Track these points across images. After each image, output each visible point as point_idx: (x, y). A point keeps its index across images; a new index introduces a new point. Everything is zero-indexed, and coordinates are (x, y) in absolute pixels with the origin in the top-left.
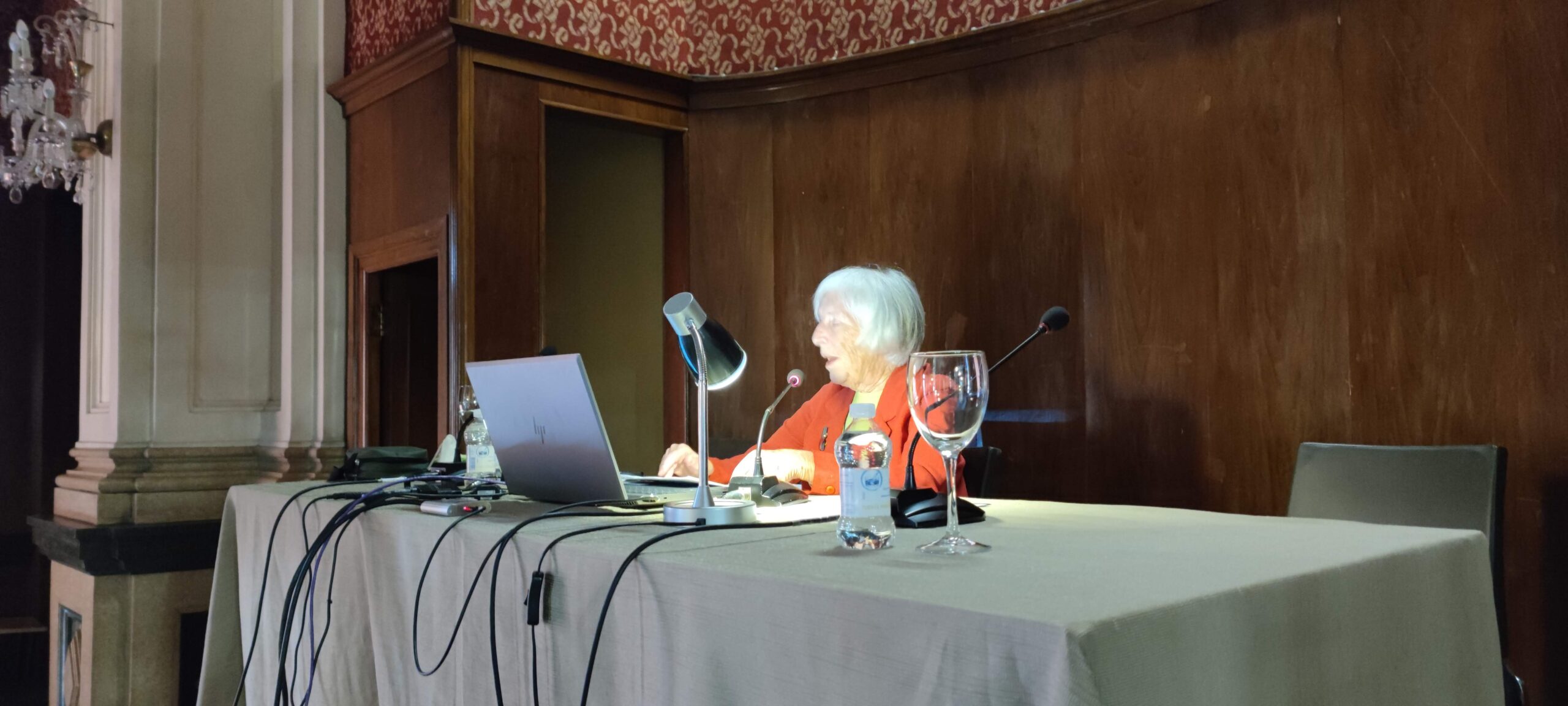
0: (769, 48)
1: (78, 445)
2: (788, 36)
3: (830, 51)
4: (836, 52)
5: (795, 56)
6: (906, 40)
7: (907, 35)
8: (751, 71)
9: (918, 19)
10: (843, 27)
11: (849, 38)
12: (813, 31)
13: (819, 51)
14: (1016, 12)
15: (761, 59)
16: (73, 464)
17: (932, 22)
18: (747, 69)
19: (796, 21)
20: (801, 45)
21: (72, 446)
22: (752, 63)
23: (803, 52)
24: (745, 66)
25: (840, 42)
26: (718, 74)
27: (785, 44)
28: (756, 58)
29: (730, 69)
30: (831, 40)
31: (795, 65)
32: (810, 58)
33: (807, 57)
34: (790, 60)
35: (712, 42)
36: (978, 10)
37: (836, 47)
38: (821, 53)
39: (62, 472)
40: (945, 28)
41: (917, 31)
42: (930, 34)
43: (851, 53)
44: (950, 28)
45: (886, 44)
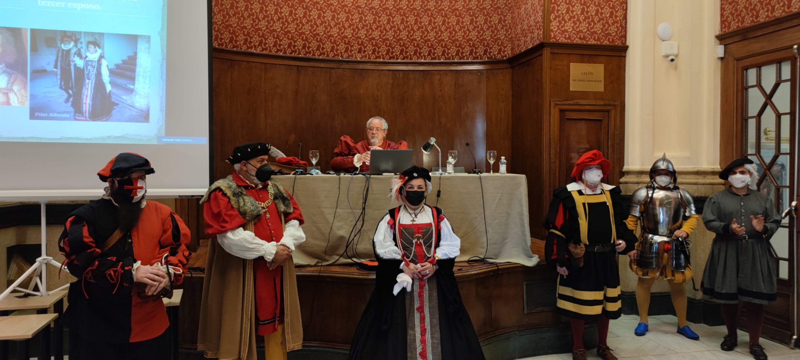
0: (231, 41)
2: (237, 39)
3: (251, 48)
4: (253, 49)
6: (277, 52)
7: (278, 51)
8: (224, 47)
9: (282, 47)
10: (257, 42)
11: (259, 46)
12: (246, 40)
13: (248, 47)
14: (312, 54)
15: (228, 44)
17: (286, 49)
18: (223, 46)
19: (241, 35)
20: (242, 43)
22: (224, 44)
23: (242, 45)
24: (222, 45)
25: (255, 46)
27: (236, 41)
28: (226, 43)
29: (217, 44)
30: (252, 44)
31: (239, 49)
32: (244, 48)
33: (243, 47)
34: (237, 47)
36: (301, 50)
37: (254, 47)
38: (248, 48)
40: (290, 52)
41: (281, 51)
42: (285, 53)
43: (258, 51)
44: (291, 53)
45: (270, 51)
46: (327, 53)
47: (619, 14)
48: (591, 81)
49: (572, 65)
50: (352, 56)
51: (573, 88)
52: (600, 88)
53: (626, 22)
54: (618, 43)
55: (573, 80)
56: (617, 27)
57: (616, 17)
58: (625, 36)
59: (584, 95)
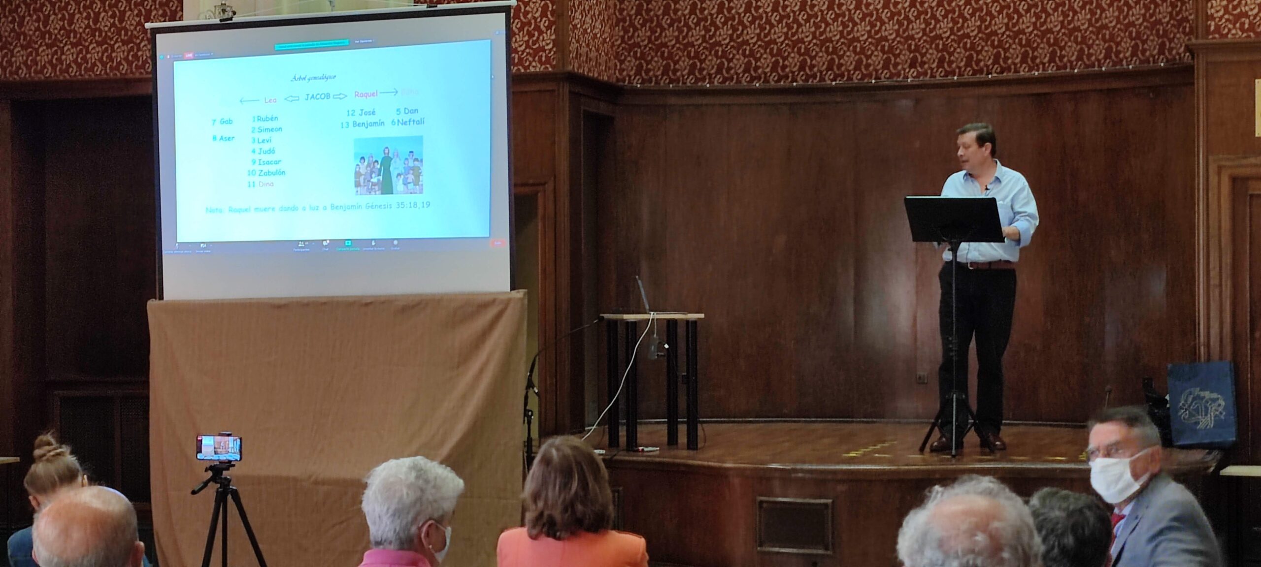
0: (665, 72)
2: (677, 66)
3: (703, 79)
4: (707, 81)
5: (681, 79)
6: (751, 81)
7: (753, 79)
8: (653, 84)
9: (760, 71)
10: (713, 67)
11: (717, 73)
12: (693, 66)
13: (696, 78)
14: (818, 79)
15: (660, 78)
17: (769, 74)
18: (651, 82)
19: (683, 59)
20: (685, 73)
22: (654, 79)
23: (686, 77)
25: (710, 75)
26: (633, 83)
27: (675, 71)
28: (656, 77)
29: (640, 81)
30: (705, 73)
31: (681, 84)
32: (690, 81)
33: (688, 80)
34: (677, 81)
35: (631, 63)
36: (796, 74)
37: (707, 77)
38: (697, 80)
40: (775, 79)
41: (759, 78)
42: (766, 81)
43: (716, 83)
44: (779, 81)
45: (739, 81)
46: (849, 74)
50: (899, 75)
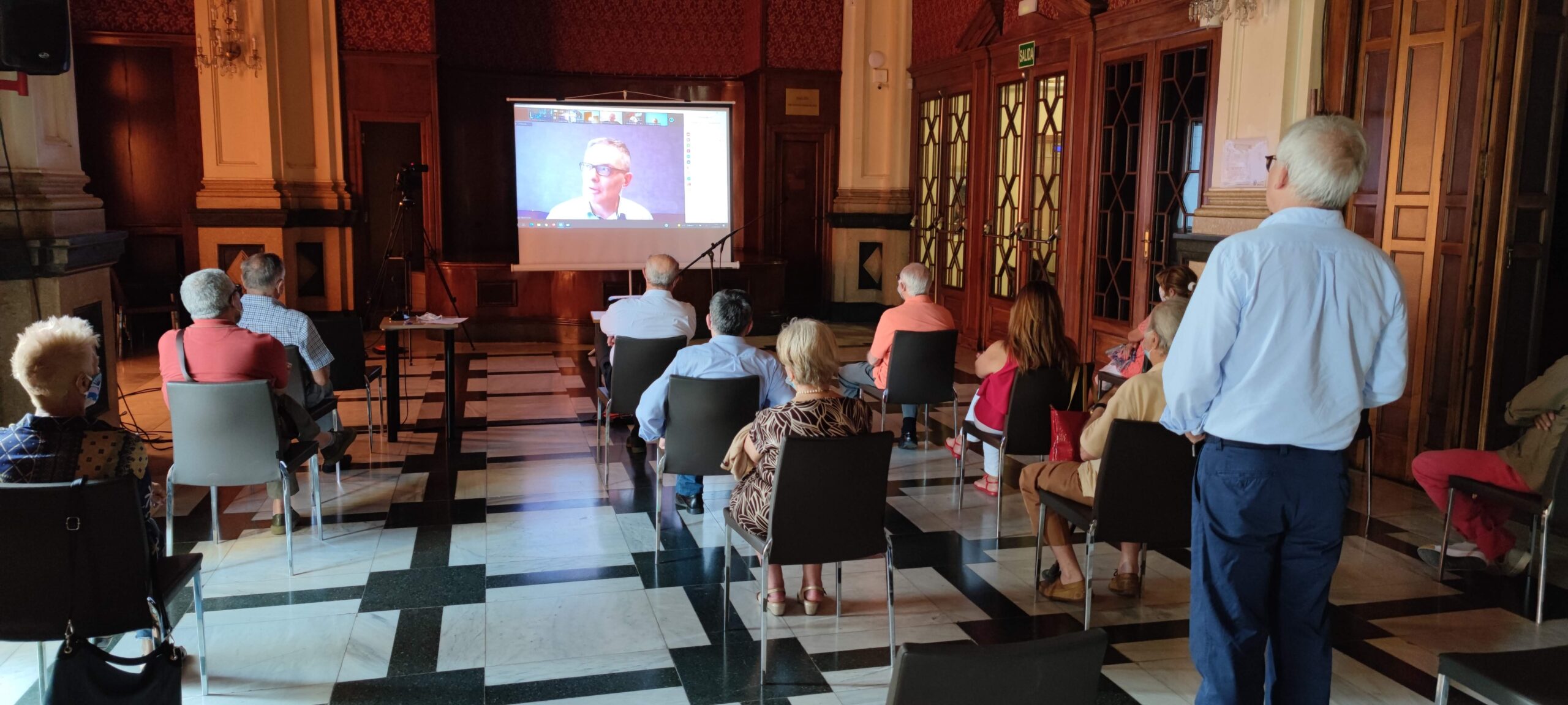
1: (204, 179)
16: (203, 187)
21: (202, 180)
39: (199, 190)
47: (834, 41)
48: (807, 106)
49: (788, 91)
51: (790, 111)
52: (816, 112)
53: (841, 49)
54: (833, 68)
55: (790, 105)
56: (833, 54)
57: (832, 44)
58: (838, 63)
59: (798, 119)
